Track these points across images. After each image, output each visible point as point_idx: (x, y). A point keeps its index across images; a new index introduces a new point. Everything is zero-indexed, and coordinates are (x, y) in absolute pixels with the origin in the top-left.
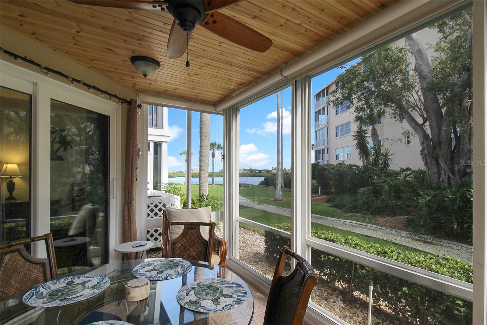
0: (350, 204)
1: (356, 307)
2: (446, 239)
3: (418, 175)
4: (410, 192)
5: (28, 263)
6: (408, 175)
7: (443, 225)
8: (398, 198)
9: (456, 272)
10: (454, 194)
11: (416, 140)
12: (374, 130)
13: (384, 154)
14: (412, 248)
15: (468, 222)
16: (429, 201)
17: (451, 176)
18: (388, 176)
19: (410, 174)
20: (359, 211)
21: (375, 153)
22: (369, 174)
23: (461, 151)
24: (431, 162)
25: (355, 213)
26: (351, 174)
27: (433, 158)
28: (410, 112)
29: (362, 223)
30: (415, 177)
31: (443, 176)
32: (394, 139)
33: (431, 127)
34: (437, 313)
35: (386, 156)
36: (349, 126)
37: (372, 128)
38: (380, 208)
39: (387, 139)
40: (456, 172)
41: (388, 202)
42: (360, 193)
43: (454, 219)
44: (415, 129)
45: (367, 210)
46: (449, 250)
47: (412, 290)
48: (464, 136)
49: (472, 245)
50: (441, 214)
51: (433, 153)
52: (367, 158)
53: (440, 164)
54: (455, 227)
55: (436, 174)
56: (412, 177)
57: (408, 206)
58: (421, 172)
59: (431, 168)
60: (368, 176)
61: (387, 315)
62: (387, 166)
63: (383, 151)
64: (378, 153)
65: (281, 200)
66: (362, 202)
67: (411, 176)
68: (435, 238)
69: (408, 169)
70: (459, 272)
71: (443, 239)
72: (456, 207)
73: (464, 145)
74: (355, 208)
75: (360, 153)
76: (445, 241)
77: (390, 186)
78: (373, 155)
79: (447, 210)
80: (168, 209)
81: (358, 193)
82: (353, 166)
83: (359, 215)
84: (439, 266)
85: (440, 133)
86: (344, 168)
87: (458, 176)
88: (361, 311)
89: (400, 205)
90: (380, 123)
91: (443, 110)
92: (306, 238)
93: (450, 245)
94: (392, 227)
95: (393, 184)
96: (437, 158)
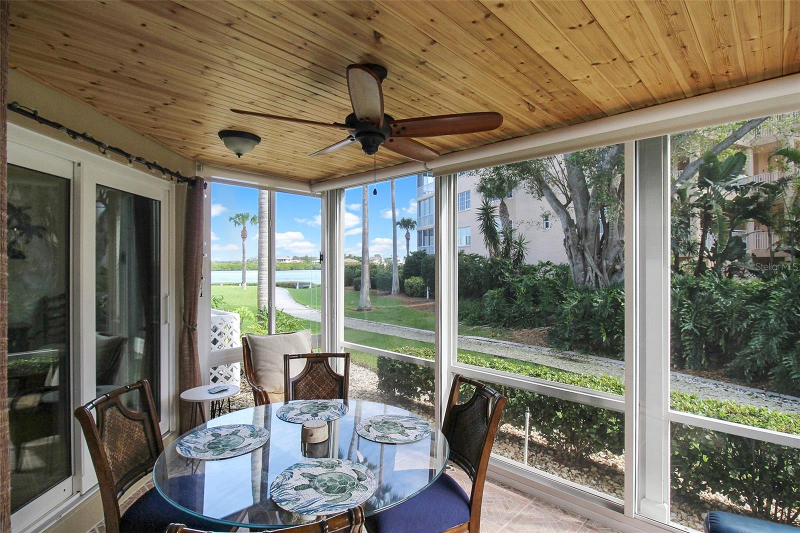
0: (474, 313)
1: (505, 442)
2: (594, 355)
3: (559, 271)
4: (551, 295)
5: (128, 420)
6: (548, 271)
7: (591, 337)
8: (536, 303)
9: (609, 389)
10: (604, 298)
11: (558, 225)
12: (503, 205)
13: (518, 241)
14: (556, 369)
15: (618, 332)
16: (576, 306)
17: (599, 274)
18: (523, 273)
19: (551, 270)
20: (487, 322)
21: (505, 239)
22: (499, 269)
23: (609, 242)
24: (576, 256)
25: (481, 325)
26: (474, 269)
27: (578, 250)
28: (551, 187)
29: (492, 340)
30: (556, 274)
31: (589, 274)
32: (531, 222)
33: (576, 210)
34: (592, 433)
35: (520, 244)
36: (468, 197)
37: (500, 203)
38: (515, 317)
39: (522, 222)
40: (605, 268)
41: (525, 309)
42: (488, 297)
43: (603, 329)
44: (557, 211)
45: (498, 321)
46: (598, 367)
47: (567, 413)
48: (613, 224)
49: (623, 360)
50: (588, 324)
51: (578, 244)
52: (496, 248)
53: (586, 258)
54: (604, 339)
55: (582, 272)
56: (553, 274)
57: (549, 314)
58: (564, 269)
59: (577, 264)
60: (497, 272)
61: (540, 446)
62: (522, 258)
63: (515, 237)
64: (508, 240)
65: (369, 310)
66: (491, 310)
67: (552, 272)
68: (582, 354)
69: (548, 263)
70: (612, 389)
71: (591, 354)
72: (605, 315)
73: (612, 235)
74: (481, 318)
75: (486, 238)
76: (593, 357)
77: (527, 286)
78: (504, 242)
79: (595, 318)
80: (250, 335)
81: (486, 297)
82: (476, 256)
83: (487, 328)
84: (593, 384)
85: (586, 219)
86: (464, 260)
87: (606, 275)
88: (512, 446)
89: (539, 312)
90: (511, 196)
91: (590, 191)
92: (452, 365)
93: (598, 362)
94: (530, 343)
95: (531, 285)
96: (583, 251)
